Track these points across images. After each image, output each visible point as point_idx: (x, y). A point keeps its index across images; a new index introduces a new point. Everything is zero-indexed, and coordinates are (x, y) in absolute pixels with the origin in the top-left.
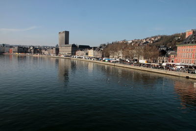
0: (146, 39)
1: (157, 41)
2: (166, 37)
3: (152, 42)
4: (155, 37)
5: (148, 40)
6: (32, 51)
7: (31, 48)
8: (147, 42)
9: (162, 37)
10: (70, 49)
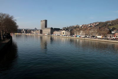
0: (90, 24)
1: (97, 25)
2: (102, 23)
3: (94, 26)
4: (96, 23)
5: (91, 25)
6: (25, 32)
7: (23, 30)
8: (91, 26)
9: (100, 23)
10: (49, 31)
